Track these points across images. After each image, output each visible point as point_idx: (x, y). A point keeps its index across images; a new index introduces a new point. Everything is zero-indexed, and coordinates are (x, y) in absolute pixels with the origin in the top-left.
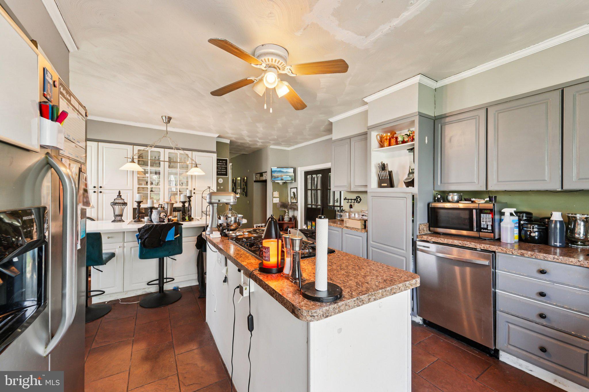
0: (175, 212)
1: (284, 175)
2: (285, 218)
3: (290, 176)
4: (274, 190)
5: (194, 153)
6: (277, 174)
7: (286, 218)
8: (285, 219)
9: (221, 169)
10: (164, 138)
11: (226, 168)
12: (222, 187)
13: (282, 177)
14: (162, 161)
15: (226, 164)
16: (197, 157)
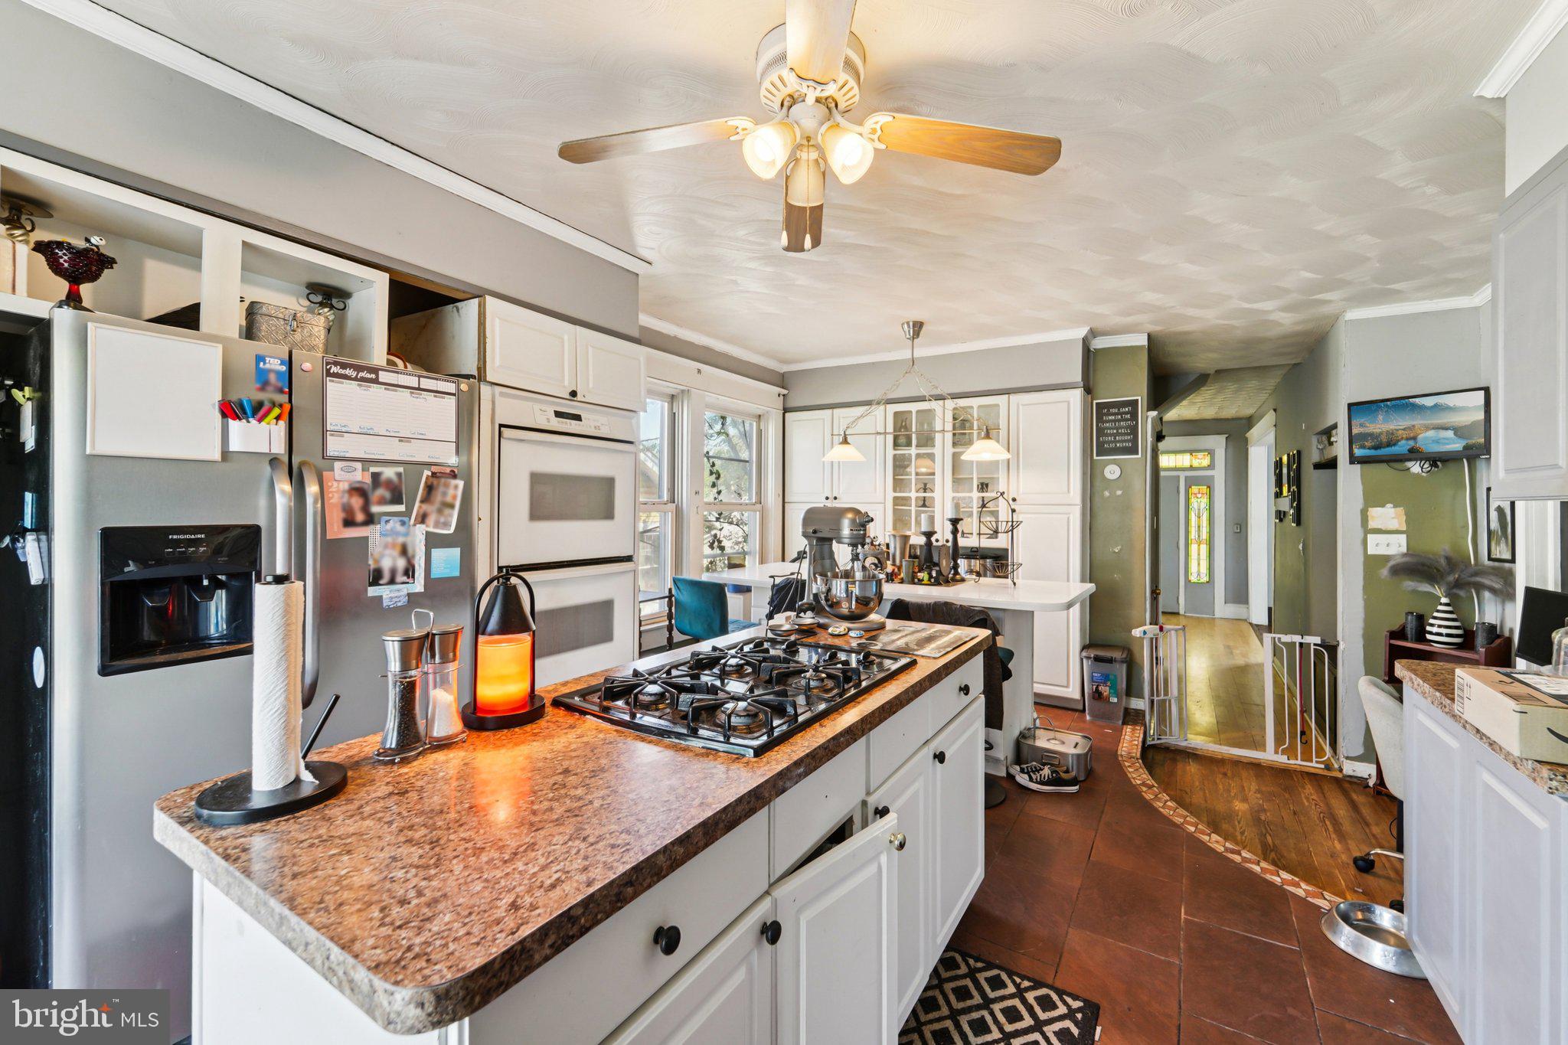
0: (974, 558)
1: (1428, 428)
2: (1428, 628)
3: (1459, 431)
4: (1373, 498)
5: (1015, 398)
6: (1385, 421)
7: (1435, 630)
8: (1431, 633)
9: (1115, 435)
10: (907, 375)
11: (1134, 431)
12: (1119, 493)
13: (1414, 438)
14: (938, 431)
15: (1134, 415)
16: (1021, 407)
